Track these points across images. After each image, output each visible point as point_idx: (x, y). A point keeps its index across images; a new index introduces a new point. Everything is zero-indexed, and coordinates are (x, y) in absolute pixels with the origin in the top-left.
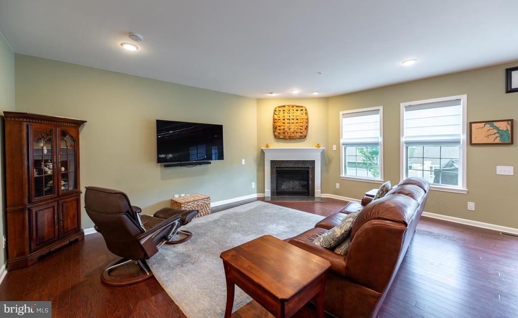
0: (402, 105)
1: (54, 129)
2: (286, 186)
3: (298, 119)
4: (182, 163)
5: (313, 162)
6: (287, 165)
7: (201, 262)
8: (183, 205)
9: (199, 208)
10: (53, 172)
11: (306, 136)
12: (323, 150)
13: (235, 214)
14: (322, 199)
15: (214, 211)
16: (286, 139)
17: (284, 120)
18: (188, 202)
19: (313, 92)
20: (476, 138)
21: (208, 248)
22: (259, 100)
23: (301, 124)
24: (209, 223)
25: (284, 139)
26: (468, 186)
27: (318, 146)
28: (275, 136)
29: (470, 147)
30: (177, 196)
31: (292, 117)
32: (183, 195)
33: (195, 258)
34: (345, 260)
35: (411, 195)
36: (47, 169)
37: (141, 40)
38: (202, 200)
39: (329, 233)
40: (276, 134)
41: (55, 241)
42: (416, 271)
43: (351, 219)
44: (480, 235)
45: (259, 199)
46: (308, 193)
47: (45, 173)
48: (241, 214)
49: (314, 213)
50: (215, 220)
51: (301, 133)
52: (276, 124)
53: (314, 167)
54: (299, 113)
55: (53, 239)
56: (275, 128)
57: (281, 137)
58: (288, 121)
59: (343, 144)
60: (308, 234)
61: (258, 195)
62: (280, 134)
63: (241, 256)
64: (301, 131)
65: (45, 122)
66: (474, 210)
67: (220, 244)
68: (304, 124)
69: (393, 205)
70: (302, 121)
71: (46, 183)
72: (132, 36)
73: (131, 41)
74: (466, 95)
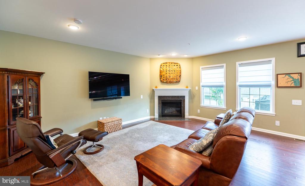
0: (237, 63)
1: (24, 78)
2: (167, 111)
3: (175, 71)
4: (104, 98)
5: (184, 97)
6: (168, 99)
7: (119, 161)
8: (105, 124)
9: (115, 126)
10: (24, 105)
11: (179, 81)
12: (190, 90)
13: (138, 129)
14: (189, 119)
15: (124, 127)
16: (168, 83)
17: (166, 71)
18: (109, 123)
19: (184, 55)
20: (280, 83)
21: (122, 151)
22: (151, 59)
23: (177, 74)
24: (122, 135)
25: (167, 83)
26: (276, 111)
27: (187, 87)
28: (161, 81)
29: (277, 89)
30: (101, 119)
31: (171, 70)
32: (105, 118)
33: (115, 158)
34: (209, 159)
35: (246, 119)
36: (19, 103)
37: (81, 23)
38: (117, 121)
39: (199, 143)
40: (161, 80)
41: (25, 149)
42: (248, 164)
43: (212, 134)
44: (283, 141)
45: (151, 119)
46: (181, 115)
47: (19, 106)
48: (141, 129)
49: (185, 128)
50: (125, 133)
51: (176, 79)
52: (162, 74)
53: (184, 100)
54: (175, 67)
55: (24, 147)
56: (161, 76)
57: (165, 82)
58: (169, 72)
59: (202, 86)
60: (184, 142)
61: (150, 117)
62: (164, 80)
63: (147, 159)
64: (177, 78)
65: (19, 74)
66: (279, 125)
67: (129, 149)
68: (179, 74)
69: (238, 127)
70: (177, 72)
71: (19, 112)
72: (75, 20)
73: (74, 24)
74: (275, 58)
